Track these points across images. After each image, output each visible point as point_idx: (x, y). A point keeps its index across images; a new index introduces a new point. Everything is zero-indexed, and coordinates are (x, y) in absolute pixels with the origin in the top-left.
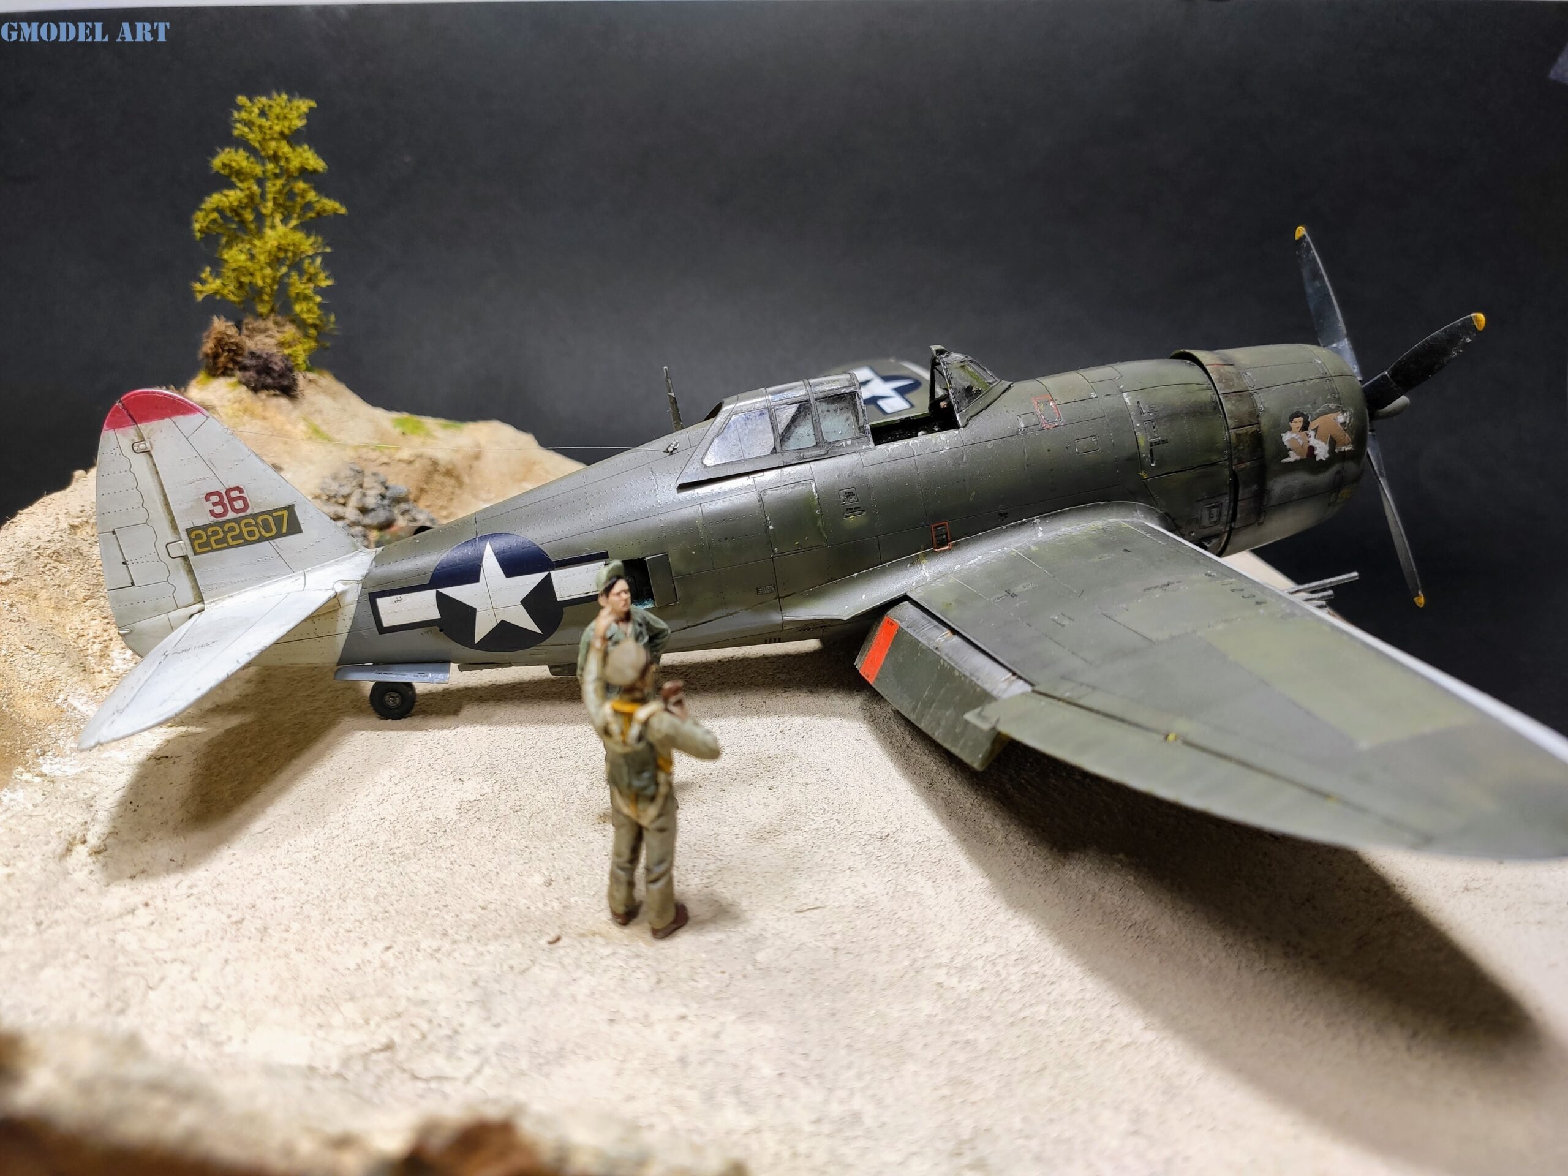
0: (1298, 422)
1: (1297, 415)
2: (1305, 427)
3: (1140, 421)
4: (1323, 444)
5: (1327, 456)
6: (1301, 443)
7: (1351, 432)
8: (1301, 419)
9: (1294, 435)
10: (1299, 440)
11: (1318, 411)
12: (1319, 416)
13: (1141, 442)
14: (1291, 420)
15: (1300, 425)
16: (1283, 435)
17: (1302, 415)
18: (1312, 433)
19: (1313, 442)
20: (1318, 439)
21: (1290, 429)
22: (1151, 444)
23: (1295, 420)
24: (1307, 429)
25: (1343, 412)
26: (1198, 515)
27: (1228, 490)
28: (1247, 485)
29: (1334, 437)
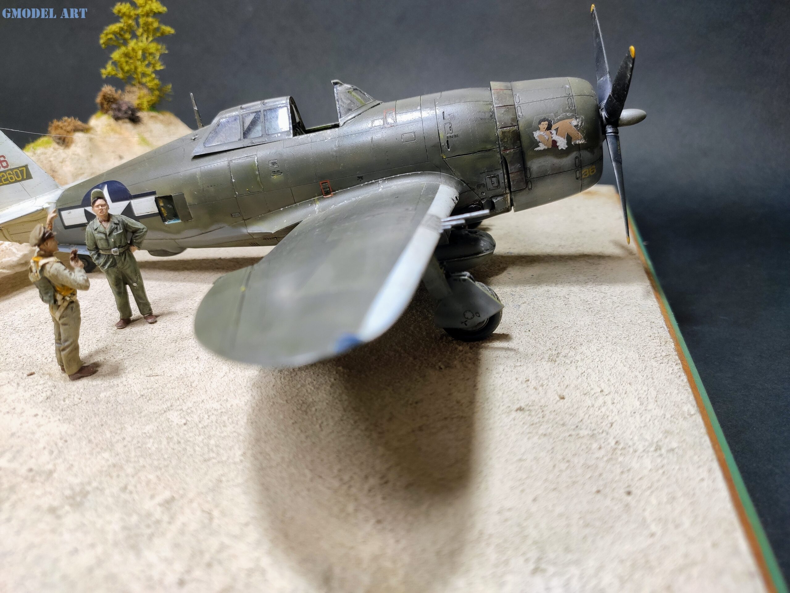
0: (545, 125)
1: (544, 120)
2: (549, 128)
3: (442, 124)
4: (562, 139)
5: (566, 146)
8: (547, 122)
9: (542, 133)
11: (558, 118)
12: (559, 120)
13: (442, 136)
16: (534, 133)
17: (547, 120)
18: (554, 132)
19: (555, 137)
20: (559, 135)
21: (539, 129)
22: (448, 137)
23: (542, 123)
24: (551, 129)
25: (577, 118)
26: (484, 182)
27: (501, 167)
28: (512, 164)
29: (570, 134)
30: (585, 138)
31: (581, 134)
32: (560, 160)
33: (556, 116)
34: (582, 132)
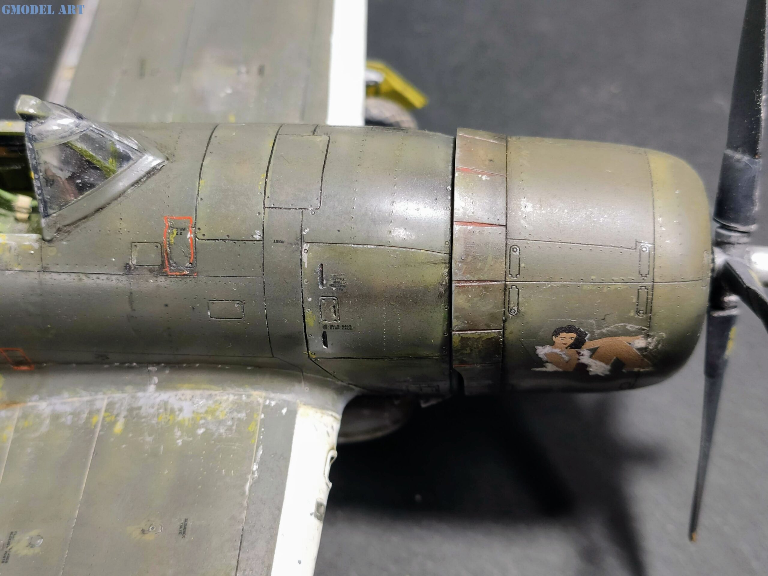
0: (569, 338)
1: (569, 329)
2: (578, 344)
3: (315, 294)
4: (601, 363)
5: (608, 373)
6: (567, 359)
8: (574, 335)
9: (557, 351)
10: (564, 356)
11: (604, 331)
12: (603, 335)
13: (310, 321)
14: (557, 333)
15: (570, 341)
16: (539, 348)
17: (576, 331)
18: (586, 352)
19: (586, 360)
20: (596, 359)
21: (552, 344)
22: (325, 326)
23: (564, 334)
24: (580, 348)
25: (648, 336)
29: (622, 359)
33: (599, 327)
34: (652, 358)
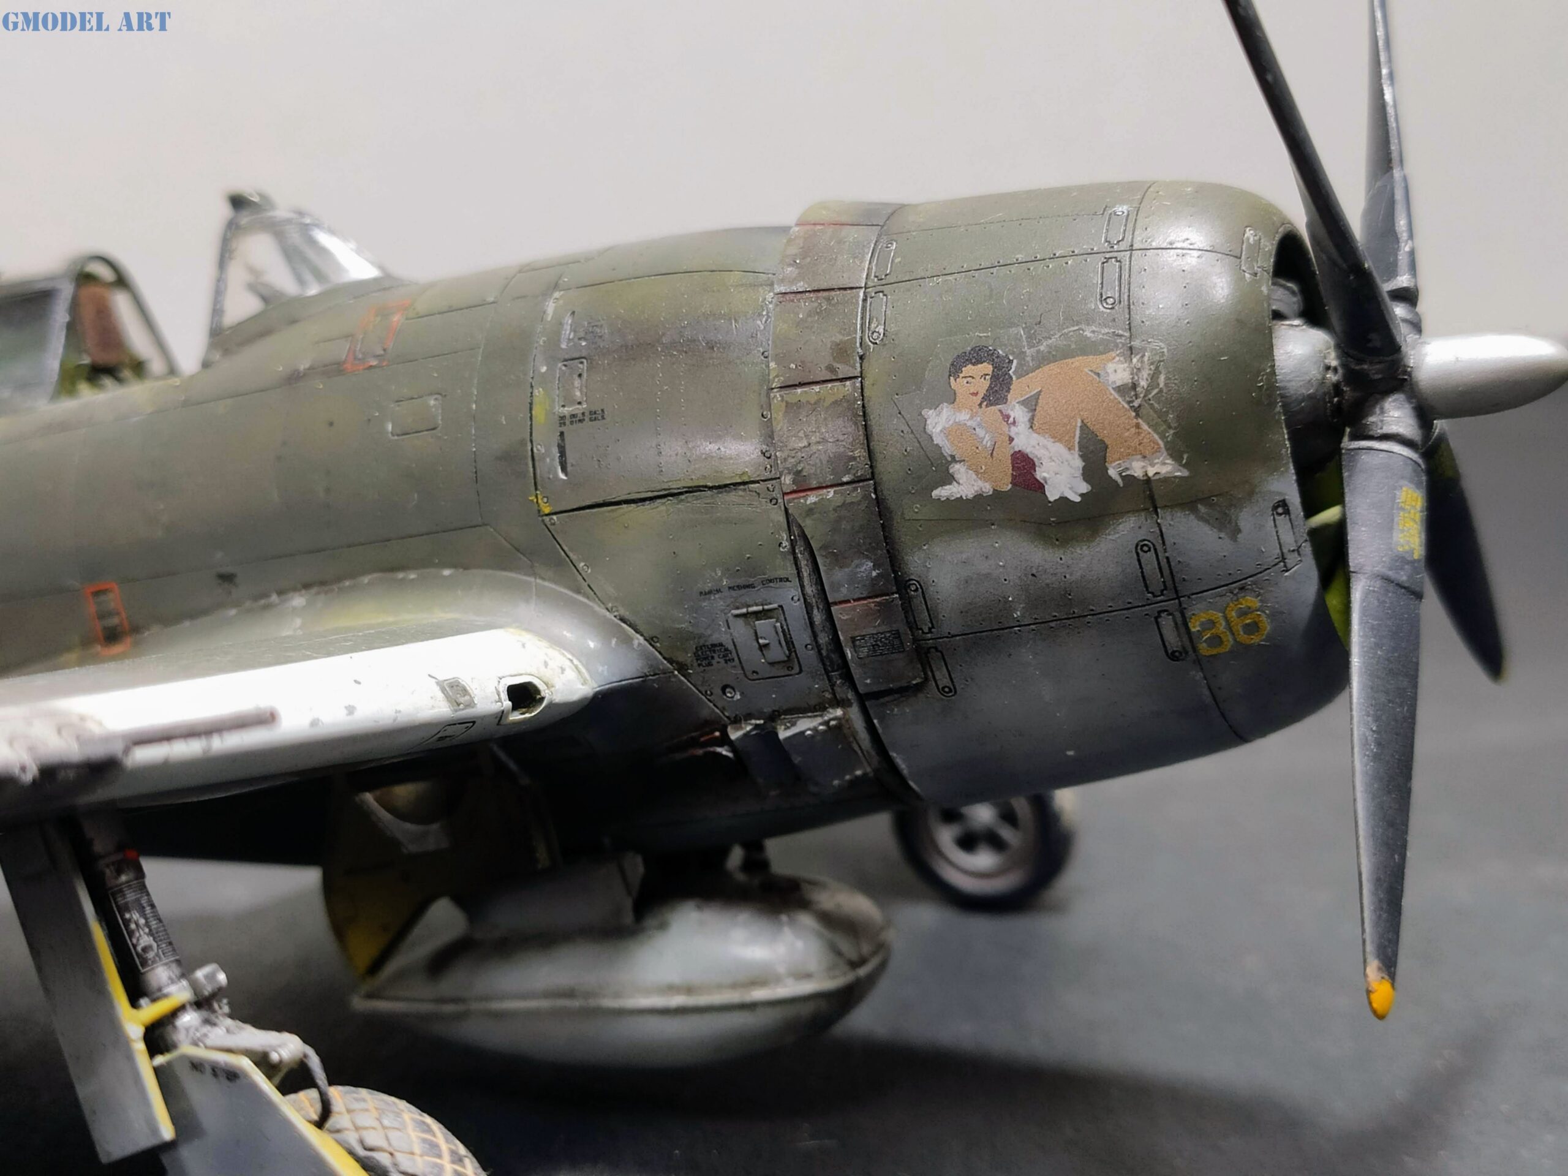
2: (998, 394)
4: (1059, 449)
5: (1084, 488)
6: (987, 441)
7: (1161, 415)
11: (1043, 347)
13: (540, 413)
15: (983, 386)
16: (930, 414)
17: (989, 357)
18: (1018, 413)
19: (1026, 441)
20: (1042, 431)
22: (565, 419)
25: (1130, 352)
26: (721, 636)
27: (791, 571)
28: (838, 559)
29: (1096, 428)
30: (1175, 454)
31: (1154, 427)
32: (1059, 553)
33: (1032, 340)
34: (1159, 422)
